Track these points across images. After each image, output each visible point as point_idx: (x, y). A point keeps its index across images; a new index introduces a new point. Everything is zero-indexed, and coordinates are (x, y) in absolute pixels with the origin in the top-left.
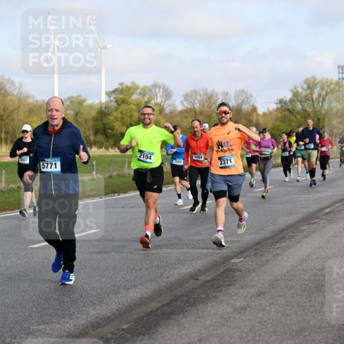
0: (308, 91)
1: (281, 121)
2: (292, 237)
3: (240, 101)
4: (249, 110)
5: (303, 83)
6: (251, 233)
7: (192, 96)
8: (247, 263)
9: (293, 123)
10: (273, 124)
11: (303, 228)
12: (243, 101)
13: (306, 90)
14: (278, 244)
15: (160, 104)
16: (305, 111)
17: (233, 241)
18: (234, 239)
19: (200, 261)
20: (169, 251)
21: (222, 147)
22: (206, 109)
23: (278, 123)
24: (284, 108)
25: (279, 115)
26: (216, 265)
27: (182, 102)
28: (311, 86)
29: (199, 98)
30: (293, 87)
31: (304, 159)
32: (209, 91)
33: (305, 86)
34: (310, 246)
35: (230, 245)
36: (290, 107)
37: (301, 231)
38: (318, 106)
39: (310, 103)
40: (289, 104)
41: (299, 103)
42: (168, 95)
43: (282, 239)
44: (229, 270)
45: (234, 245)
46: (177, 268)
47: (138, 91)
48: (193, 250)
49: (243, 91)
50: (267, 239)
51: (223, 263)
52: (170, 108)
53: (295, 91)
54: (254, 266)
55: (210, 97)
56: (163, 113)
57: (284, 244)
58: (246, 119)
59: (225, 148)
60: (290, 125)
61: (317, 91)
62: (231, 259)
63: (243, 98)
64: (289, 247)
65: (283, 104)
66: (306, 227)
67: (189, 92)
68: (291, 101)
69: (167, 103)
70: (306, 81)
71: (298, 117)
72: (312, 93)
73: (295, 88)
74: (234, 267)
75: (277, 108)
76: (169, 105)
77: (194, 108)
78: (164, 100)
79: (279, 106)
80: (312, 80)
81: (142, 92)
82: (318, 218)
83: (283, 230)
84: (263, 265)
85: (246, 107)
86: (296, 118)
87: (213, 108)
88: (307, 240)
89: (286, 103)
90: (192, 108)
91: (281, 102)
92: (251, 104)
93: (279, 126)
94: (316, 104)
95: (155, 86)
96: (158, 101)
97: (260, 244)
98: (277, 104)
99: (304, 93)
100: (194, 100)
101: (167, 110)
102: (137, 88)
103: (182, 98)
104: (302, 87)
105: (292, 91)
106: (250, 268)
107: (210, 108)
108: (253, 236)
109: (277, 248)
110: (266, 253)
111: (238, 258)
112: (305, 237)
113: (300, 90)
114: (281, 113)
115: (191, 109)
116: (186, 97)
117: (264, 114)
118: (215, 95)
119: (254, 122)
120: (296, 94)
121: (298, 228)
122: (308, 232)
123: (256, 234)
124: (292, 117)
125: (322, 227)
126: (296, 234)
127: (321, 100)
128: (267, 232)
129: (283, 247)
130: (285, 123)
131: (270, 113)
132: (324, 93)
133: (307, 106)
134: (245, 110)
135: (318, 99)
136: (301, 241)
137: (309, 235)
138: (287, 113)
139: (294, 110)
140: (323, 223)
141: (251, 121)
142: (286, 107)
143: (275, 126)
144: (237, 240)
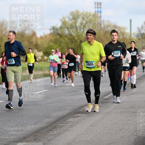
0: (73, 21)
1: (54, 43)
2: (62, 126)
4: (31, 35)
5: (69, 15)
6: (32, 124)
9: (62, 44)
10: (48, 44)
11: (68, 120)
13: (71, 20)
14: (51, 132)
16: (71, 35)
18: (19, 129)
23: (51, 44)
24: (56, 33)
25: (52, 38)
28: (75, 17)
30: (62, 18)
33: (71, 17)
34: (74, 133)
35: (17, 133)
36: (60, 32)
37: (67, 123)
39: (75, 29)
40: (59, 30)
41: (66, 29)
43: (54, 128)
45: (19, 133)
50: (43, 128)
53: (63, 20)
55: (2, 25)
57: (55, 132)
58: (28, 41)
60: (60, 45)
64: (59, 134)
65: (55, 30)
66: (71, 120)
68: (61, 28)
70: (72, 13)
71: (66, 39)
72: (76, 22)
73: (64, 18)
75: (51, 34)
79: (52, 31)
80: (76, 13)
82: (80, 112)
83: (55, 122)
85: (28, 32)
86: (64, 40)
87: (4, 33)
88: (72, 128)
89: (57, 29)
91: (54, 28)
93: (52, 46)
94: (79, 30)
97: (39, 131)
98: (50, 30)
99: (70, 22)
104: (69, 18)
105: (61, 20)
107: (2, 32)
108: (33, 126)
109: (51, 135)
110: (42, 139)
111: (23, 142)
112: (71, 126)
113: (67, 20)
114: (53, 36)
117: (41, 37)
118: (5, 23)
119: (34, 43)
120: (64, 23)
121: (66, 120)
122: (73, 123)
123: (36, 124)
124: (62, 40)
125: (83, 119)
126: (65, 125)
127: (82, 27)
128: (43, 123)
129: (55, 134)
130: (56, 44)
131: (46, 36)
132: (84, 22)
133: (73, 32)
134: (28, 34)
135: (80, 27)
136: (68, 130)
137: (73, 125)
138: (58, 36)
139: (63, 34)
140: (84, 117)
141: (31, 43)
142: (57, 32)
143: (49, 46)
144: (22, 130)
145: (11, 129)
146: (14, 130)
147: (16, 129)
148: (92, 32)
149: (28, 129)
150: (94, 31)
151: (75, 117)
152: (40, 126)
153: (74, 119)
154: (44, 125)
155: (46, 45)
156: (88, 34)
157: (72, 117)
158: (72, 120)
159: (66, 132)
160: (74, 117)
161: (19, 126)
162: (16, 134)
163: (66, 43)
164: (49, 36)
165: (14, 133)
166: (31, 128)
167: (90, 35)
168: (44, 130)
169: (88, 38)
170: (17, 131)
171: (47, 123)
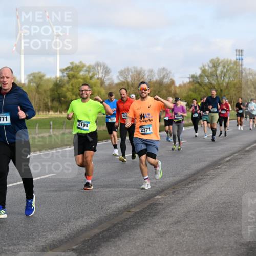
0: (213, 69)
1: (193, 91)
2: (202, 178)
3: (161, 76)
4: (169, 83)
5: (209, 63)
6: (170, 177)
7: (125, 73)
8: (167, 199)
9: (202, 93)
10: (187, 93)
11: (208, 173)
12: (164, 76)
13: (211, 68)
14: (190, 184)
15: (101, 79)
16: (211, 84)
19: (132, 197)
20: (108, 190)
21: (144, 118)
22: (136, 82)
23: (191, 93)
24: (195, 82)
25: (192, 87)
26: (144, 200)
27: (118, 77)
28: (215, 65)
29: (130, 73)
30: (202, 66)
31: (208, 123)
32: (139, 68)
33: (211, 65)
34: (215, 185)
35: (155, 185)
36: (199, 81)
37: (208, 175)
38: (221, 80)
39: (215, 78)
40: (199, 78)
41: (206, 78)
42: (107, 71)
43: (193, 181)
44: (153, 204)
45: (157, 185)
46: (115, 202)
47: (85, 68)
48: (126, 189)
49: (164, 69)
50: (182, 181)
51: (149, 199)
52: (109, 81)
53: (203, 68)
54: (172, 201)
55: (139, 73)
56: (103, 85)
57: (195, 185)
58: (166, 90)
59: (147, 119)
60: (199, 94)
61: (220, 69)
62: (155, 196)
63: (164, 74)
64: (199, 187)
66: (212, 172)
67: (123, 70)
68: (201, 76)
69: (106, 77)
70: (212, 61)
71: (206, 88)
72: (216, 70)
73: (204, 66)
74: (158, 202)
75: (190, 82)
76: (108, 79)
77: (127, 81)
78: (104, 76)
79: (191, 80)
80: (216, 60)
81: (88, 69)
82: (220, 164)
83: (194, 174)
84: (179, 200)
85: (166, 81)
86: (204, 89)
88: (212, 181)
89: (196, 78)
90: (126, 82)
91: (193, 77)
93: (191, 95)
94: (219, 78)
95: (98, 65)
96: (100, 76)
97: (177, 184)
98: (190, 78)
99: (210, 70)
100: (127, 76)
101: (107, 83)
102: (84, 66)
103: (118, 74)
104: (209, 66)
105: (201, 69)
106: (169, 202)
107: (139, 81)
108: (171, 178)
109: (190, 188)
110: (181, 192)
111: (161, 195)
112: (211, 179)
113: (207, 68)
114: (193, 85)
115: (124, 82)
116: (121, 73)
117: (180, 86)
118: (143, 71)
119: (173, 91)
120: (204, 71)
121: (206, 173)
122: (213, 175)
123: (174, 176)
124: (201, 88)
126: (204, 177)
127: (223, 75)
128: (182, 175)
129: (194, 187)
130: (195, 93)
131: (185, 85)
132: (225, 70)
133: (213, 80)
134: (166, 83)
135: (220, 75)
136: (208, 182)
137: (214, 178)
138: (197, 85)
139: (202, 83)
140: (224, 169)
141: (170, 92)
142: (197, 80)
143: (188, 95)
149: (166, 182)
151: (216, 169)
152: (179, 178)
153: (215, 171)
154: (183, 178)
155: (184, 95)
157: (212, 169)
159: (206, 185)
160: (214, 169)
163: (205, 92)
164: (188, 85)
166: (169, 180)
168: (183, 182)
171: (186, 175)
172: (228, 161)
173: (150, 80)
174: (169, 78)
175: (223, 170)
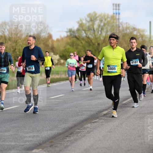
0: (91, 23)
1: (70, 45)
2: (79, 132)
4: (46, 37)
5: (86, 17)
6: (48, 130)
7: (3, 26)
9: (79, 47)
10: (65, 47)
13: (89, 22)
14: (67, 138)
16: (89, 38)
17: (34, 136)
18: (35, 135)
22: (13, 36)
23: (68, 47)
24: (72, 36)
25: (69, 41)
28: (93, 19)
29: (8, 27)
30: (79, 20)
33: (88, 19)
34: (92, 139)
36: (77, 35)
37: (85, 128)
38: (98, 34)
39: (92, 31)
40: (76, 32)
41: (83, 32)
43: (71, 134)
45: (35, 139)
48: (4, 143)
50: (60, 134)
53: (80, 22)
57: (72, 138)
58: (44, 44)
60: (77, 48)
61: (97, 23)
62: (33, 149)
64: (76, 140)
65: (72, 33)
68: (78, 30)
70: (89, 15)
71: (83, 42)
72: (93, 25)
73: (81, 20)
75: (67, 36)
79: (69, 34)
80: (94, 14)
82: (98, 118)
83: (72, 128)
85: (44, 35)
86: (82, 43)
87: (18, 35)
88: (89, 135)
89: (74, 32)
90: (3, 35)
91: (70, 31)
92: (48, 33)
93: (69, 49)
94: (96, 33)
97: (55, 138)
98: (67, 32)
99: (88, 24)
100: (4, 29)
104: (86, 20)
105: (78, 23)
107: (17, 35)
108: (49, 132)
109: (68, 141)
110: (59, 145)
111: (38, 149)
112: (89, 132)
113: (84, 22)
114: (70, 39)
117: (58, 40)
119: (50, 46)
120: (81, 25)
121: (83, 126)
122: (90, 129)
123: (52, 130)
124: (79, 42)
125: (101, 125)
126: (82, 130)
127: (100, 30)
129: (71, 140)
130: (73, 47)
131: (62, 39)
132: (102, 24)
133: (90, 34)
134: (44, 37)
135: (98, 29)
136: (85, 136)
137: (91, 131)
138: (75, 39)
139: (80, 37)
140: (102, 122)
141: (47, 46)
142: (74, 34)
143: (66, 49)
144: (37, 135)
145: (27, 135)
146: (30, 136)
147: (31, 135)
148: (115, 36)
149: (44, 135)
150: (117, 36)
151: (93, 123)
152: (57, 132)
153: (92, 125)
154: (61, 131)
155: (62, 48)
156: (111, 38)
157: (89, 123)
158: (89, 126)
159: (83, 138)
160: (91, 123)
161: (34, 132)
162: (31, 141)
163: (83, 46)
164: (66, 39)
165: (30, 139)
166: (46, 134)
167: (113, 40)
169: (111, 43)
170: (33, 138)
171: (64, 129)
172: (105, 115)
173: (28, 34)
174: (46, 32)
175: (101, 124)
